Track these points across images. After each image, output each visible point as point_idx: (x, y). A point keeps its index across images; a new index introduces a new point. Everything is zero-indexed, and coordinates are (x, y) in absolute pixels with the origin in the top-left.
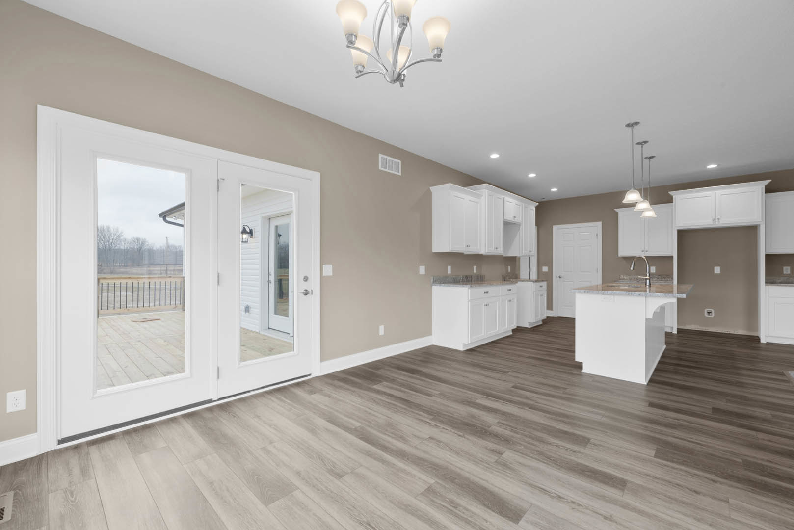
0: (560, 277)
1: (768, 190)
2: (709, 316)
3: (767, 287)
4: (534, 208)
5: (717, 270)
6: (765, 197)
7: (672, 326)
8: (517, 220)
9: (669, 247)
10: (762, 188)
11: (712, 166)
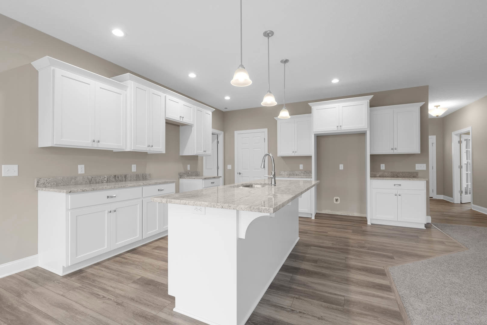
0: (240, 174)
1: (372, 104)
2: (337, 203)
3: (372, 180)
4: (211, 113)
5: (341, 167)
6: (370, 109)
7: (311, 213)
8: (185, 120)
9: (309, 149)
10: (368, 102)
11: (335, 81)
